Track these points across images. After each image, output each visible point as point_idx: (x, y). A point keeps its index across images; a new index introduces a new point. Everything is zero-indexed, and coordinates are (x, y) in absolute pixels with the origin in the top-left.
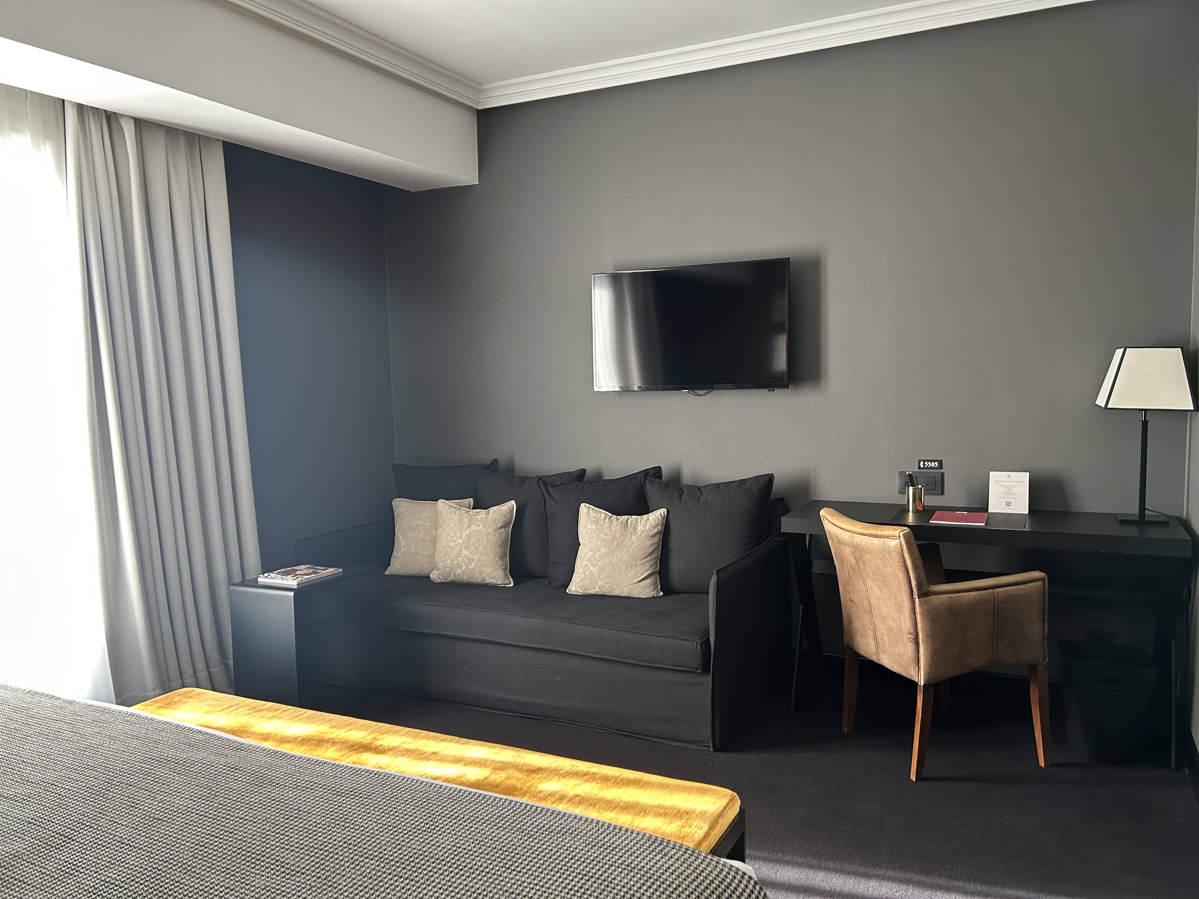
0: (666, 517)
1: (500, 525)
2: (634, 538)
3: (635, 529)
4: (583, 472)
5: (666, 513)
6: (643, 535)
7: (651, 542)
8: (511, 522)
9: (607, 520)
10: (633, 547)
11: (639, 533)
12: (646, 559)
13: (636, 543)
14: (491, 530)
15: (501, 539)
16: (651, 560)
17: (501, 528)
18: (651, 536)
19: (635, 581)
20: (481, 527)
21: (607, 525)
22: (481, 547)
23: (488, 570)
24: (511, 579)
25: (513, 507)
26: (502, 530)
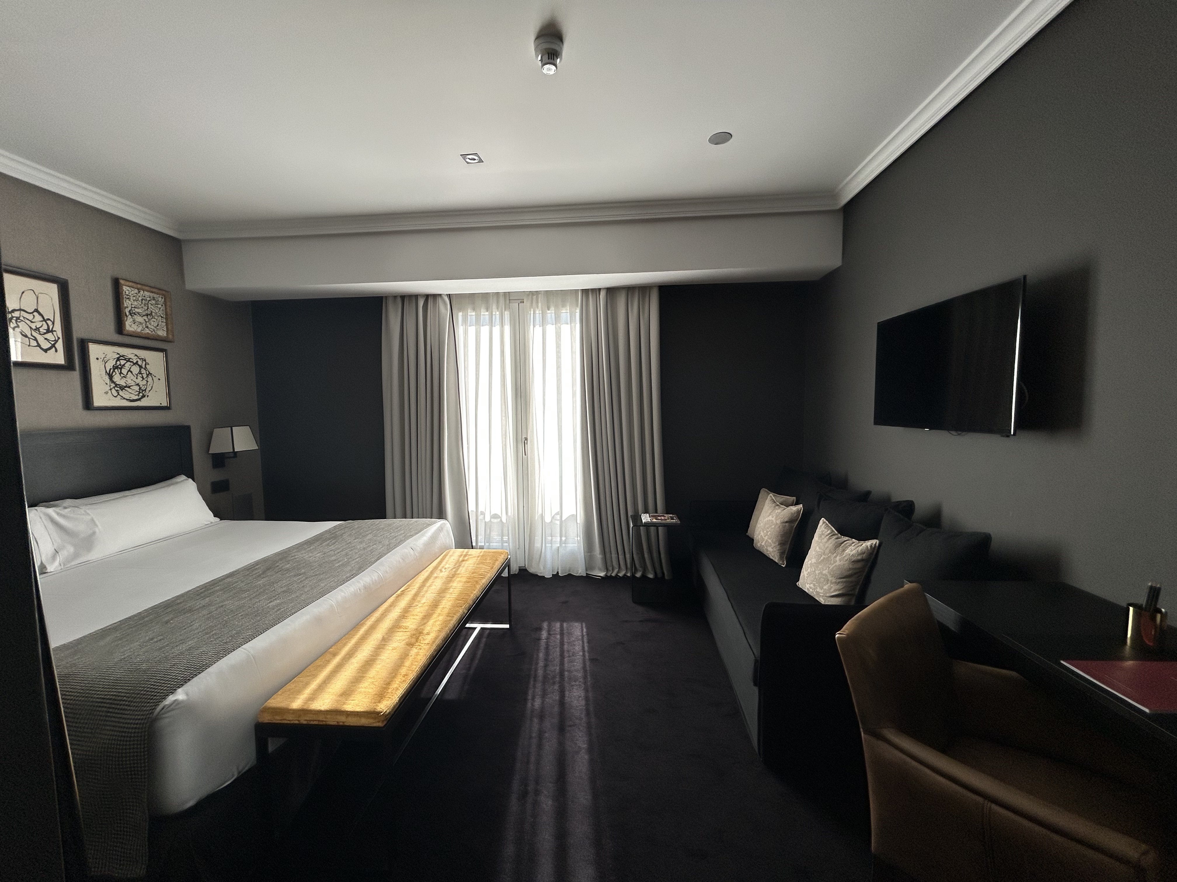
0: (876, 548)
1: (786, 520)
2: (838, 558)
3: (844, 550)
4: (868, 493)
5: (877, 545)
6: (846, 558)
7: (851, 566)
8: (797, 520)
9: (827, 537)
10: (834, 565)
11: (844, 555)
12: (842, 580)
13: (838, 563)
14: (779, 522)
15: (784, 530)
16: (844, 582)
17: (786, 522)
18: (853, 562)
19: (828, 595)
20: (773, 519)
21: (825, 540)
22: (769, 533)
23: (770, 549)
24: (785, 562)
25: (801, 510)
26: (787, 524)
